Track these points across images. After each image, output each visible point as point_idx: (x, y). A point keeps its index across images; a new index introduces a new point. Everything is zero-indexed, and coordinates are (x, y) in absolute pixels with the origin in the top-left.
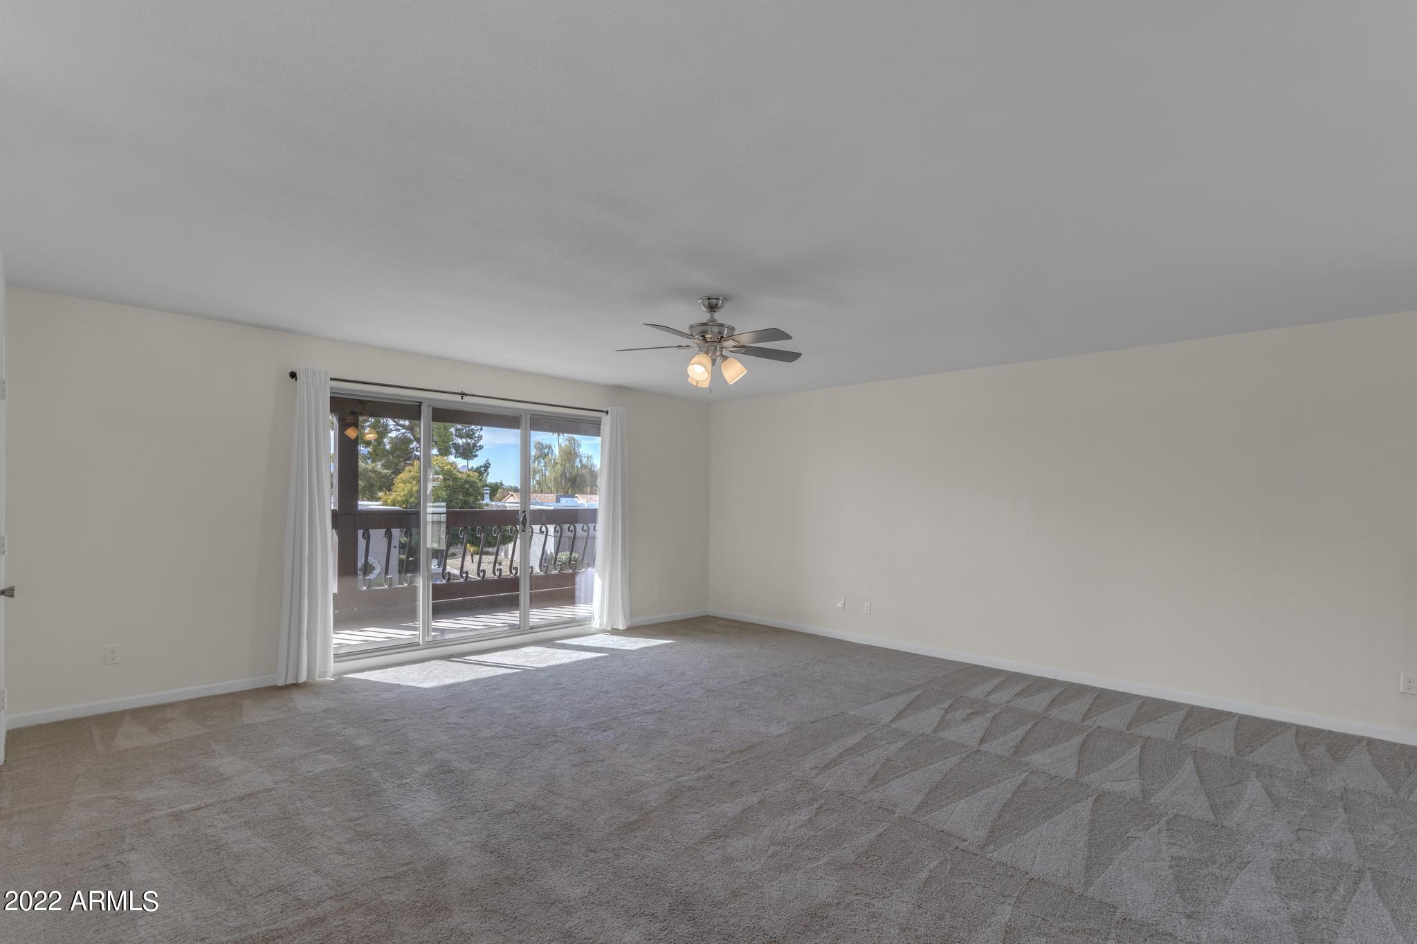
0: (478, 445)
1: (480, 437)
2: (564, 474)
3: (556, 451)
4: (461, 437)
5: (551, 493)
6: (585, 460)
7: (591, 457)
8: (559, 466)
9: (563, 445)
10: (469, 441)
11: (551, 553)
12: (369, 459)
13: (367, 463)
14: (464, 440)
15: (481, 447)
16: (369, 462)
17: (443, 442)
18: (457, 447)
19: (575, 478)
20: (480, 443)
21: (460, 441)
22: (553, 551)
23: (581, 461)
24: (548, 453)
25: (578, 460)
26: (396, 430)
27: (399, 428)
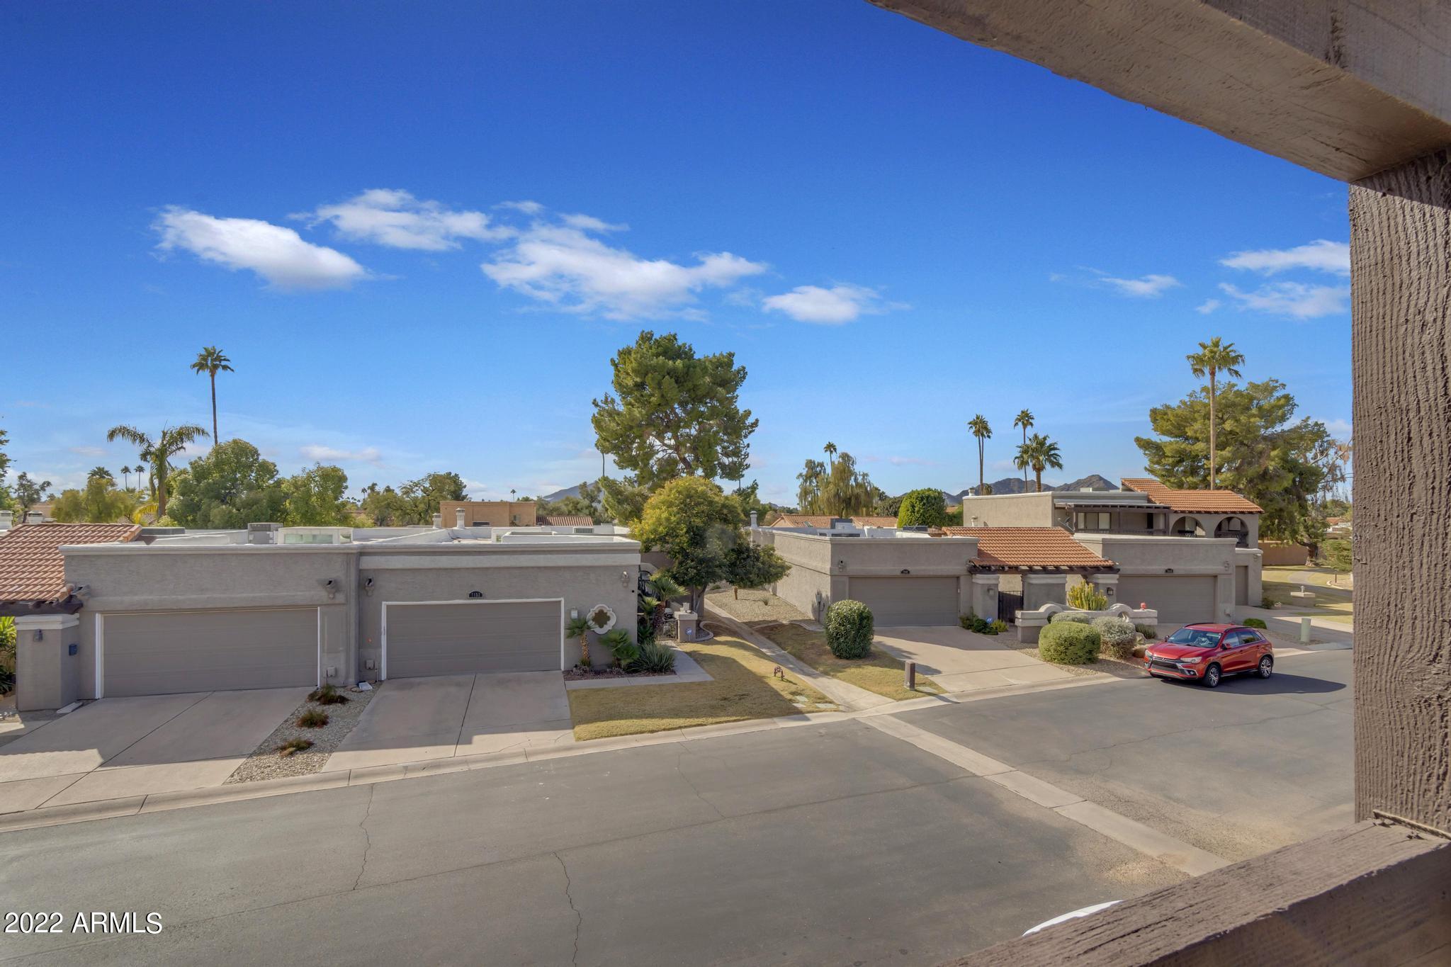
0: (745, 463)
1: (747, 455)
2: (837, 494)
3: (829, 470)
4: (727, 455)
5: (824, 514)
6: (860, 479)
7: (867, 475)
8: (831, 486)
9: (836, 463)
10: (735, 459)
11: (827, 596)
12: (636, 482)
13: (634, 487)
14: (730, 459)
15: (748, 466)
16: (636, 485)
17: (708, 461)
18: (723, 466)
19: (850, 499)
20: (747, 462)
21: (726, 461)
22: (829, 595)
23: (856, 480)
24: (820, 471)
25: (853, 478)
26: (663, 451)
27: (666, 448)
